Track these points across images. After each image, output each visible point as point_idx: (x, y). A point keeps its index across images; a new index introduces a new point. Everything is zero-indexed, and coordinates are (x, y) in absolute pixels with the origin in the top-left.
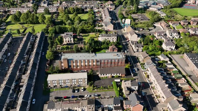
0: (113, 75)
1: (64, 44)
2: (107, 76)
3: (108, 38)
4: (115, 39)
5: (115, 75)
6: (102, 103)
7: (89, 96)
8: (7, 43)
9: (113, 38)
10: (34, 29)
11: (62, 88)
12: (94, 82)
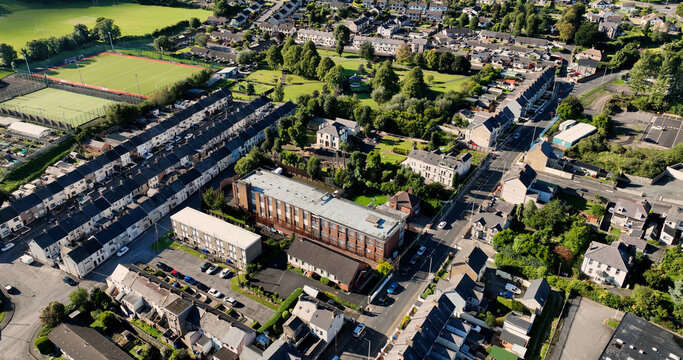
0: (318, 271)
1: (313, 146)
2: (302, 267)
3: (429, 165)
4: (447, 174)
5: (324, 275)
6: (201, 322)
7: (218, 294)
8: (204, 111)
9: (444, 170)
10: (284, 91)
11: (196, 249)
12: (263, 268)
